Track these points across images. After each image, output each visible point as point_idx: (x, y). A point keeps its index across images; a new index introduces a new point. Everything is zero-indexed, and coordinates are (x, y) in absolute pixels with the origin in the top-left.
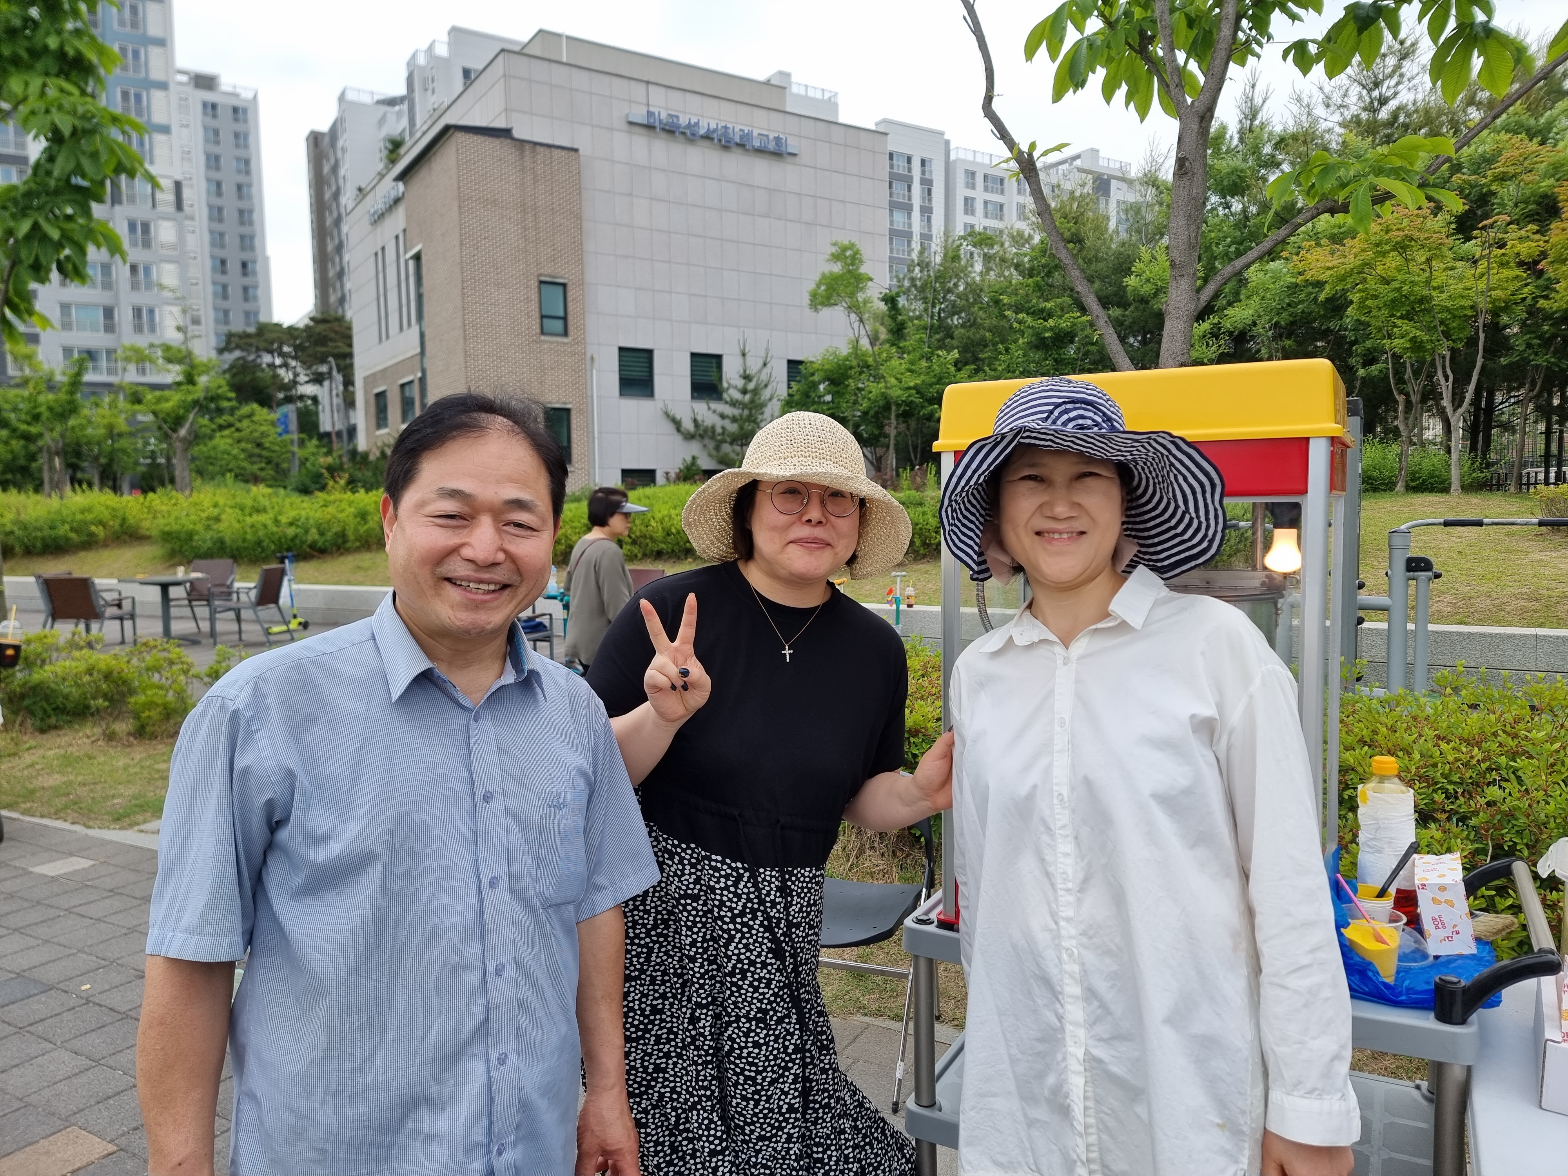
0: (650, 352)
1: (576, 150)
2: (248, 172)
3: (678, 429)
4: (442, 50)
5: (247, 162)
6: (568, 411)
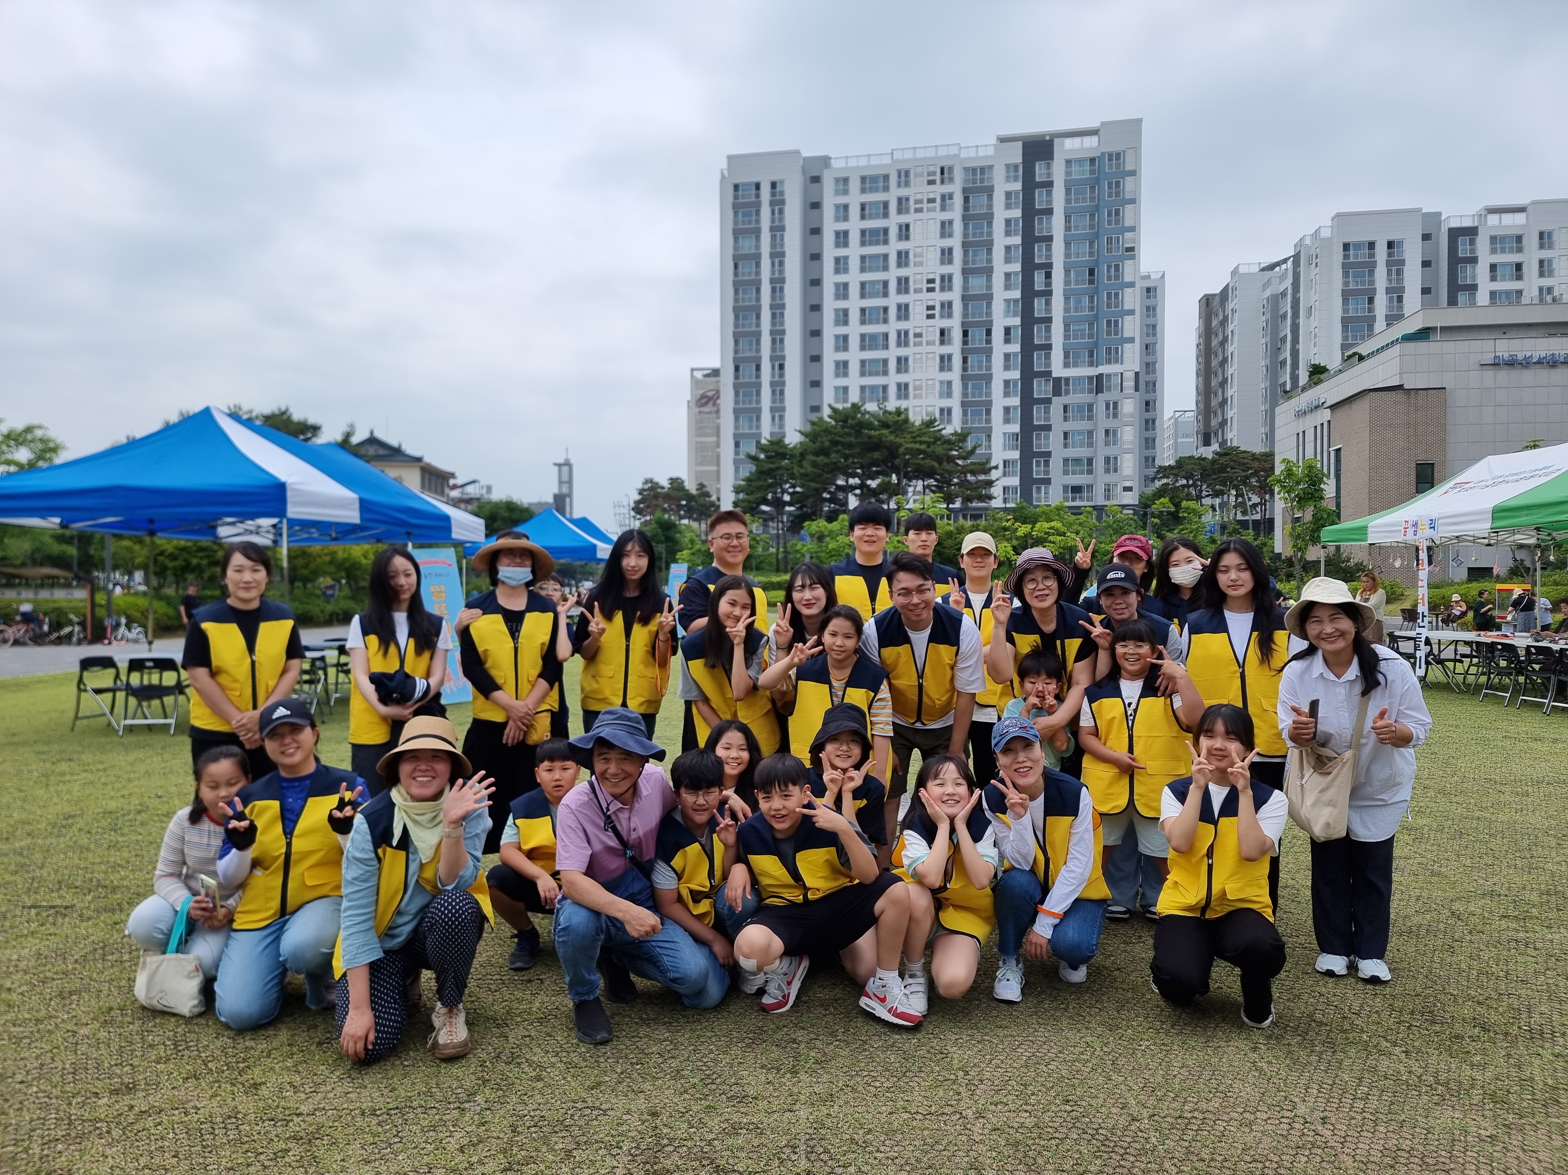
1: (1444, 391)
2: (1154, 335)
4: (1326, 233)
5: (1154, 327)
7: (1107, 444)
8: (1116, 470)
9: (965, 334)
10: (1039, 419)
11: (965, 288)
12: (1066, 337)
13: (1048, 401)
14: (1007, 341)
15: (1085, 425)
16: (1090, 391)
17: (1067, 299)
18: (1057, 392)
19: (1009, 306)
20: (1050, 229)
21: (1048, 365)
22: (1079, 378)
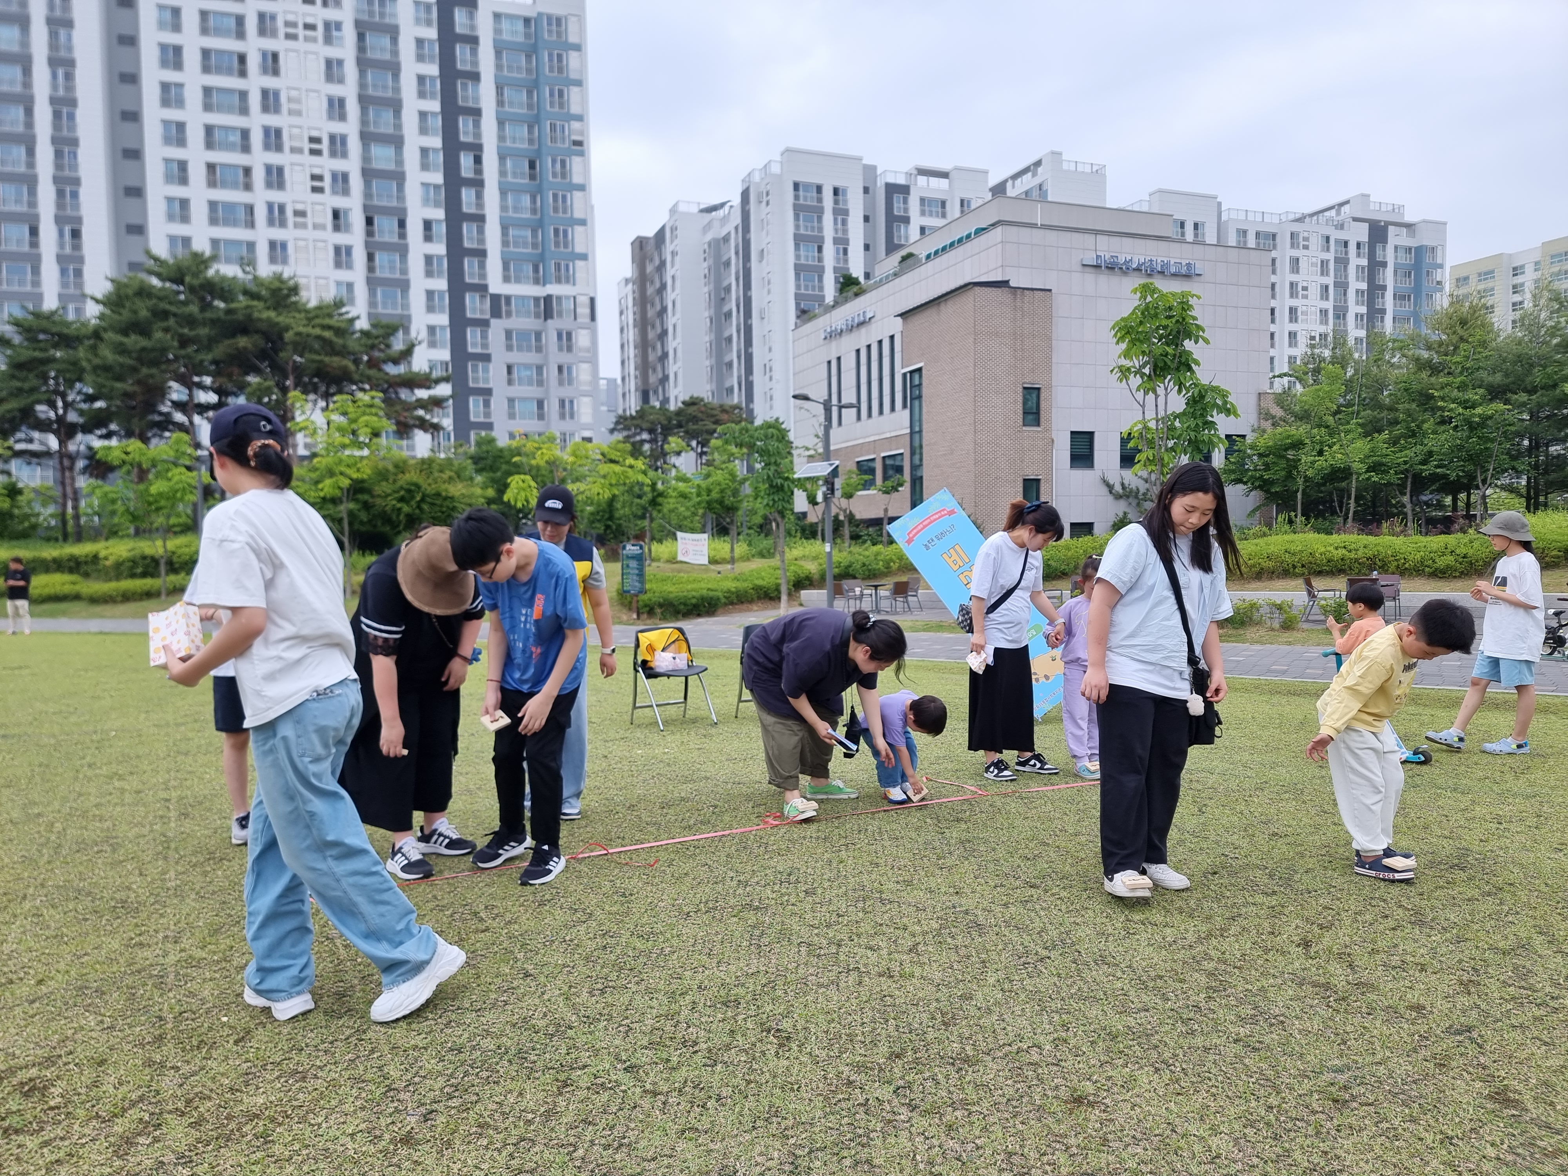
0: (1091, 434)
1: (1050, 290)
3: (1111, 492)
4: (776, 169)
6: (1038, 480)
7: (561, 383)
8: (572, 416)
9: (369, 221)
10: (474, 345)
11: (366, 158)
12: (505, 243)
13: (484, 324)
14: (428, 238)
15: (531, 358)
16: (537, 316)
17: (503, 192)
18: (496, 312)
19: (428, 193)
20: (477, 99)
21: (483, 276)
22: (523, 298)
